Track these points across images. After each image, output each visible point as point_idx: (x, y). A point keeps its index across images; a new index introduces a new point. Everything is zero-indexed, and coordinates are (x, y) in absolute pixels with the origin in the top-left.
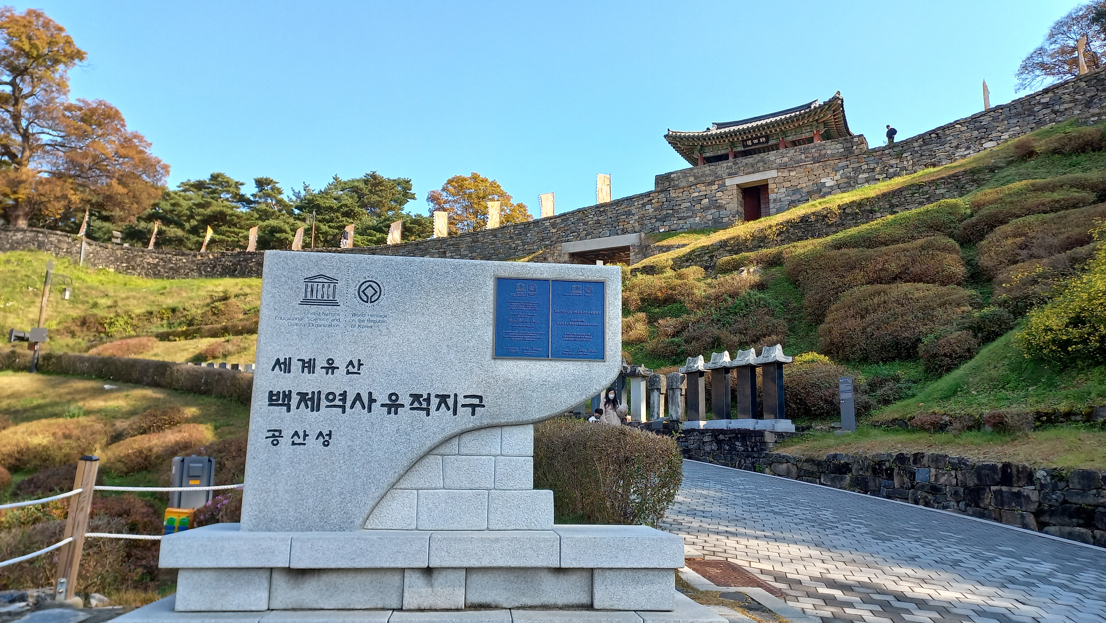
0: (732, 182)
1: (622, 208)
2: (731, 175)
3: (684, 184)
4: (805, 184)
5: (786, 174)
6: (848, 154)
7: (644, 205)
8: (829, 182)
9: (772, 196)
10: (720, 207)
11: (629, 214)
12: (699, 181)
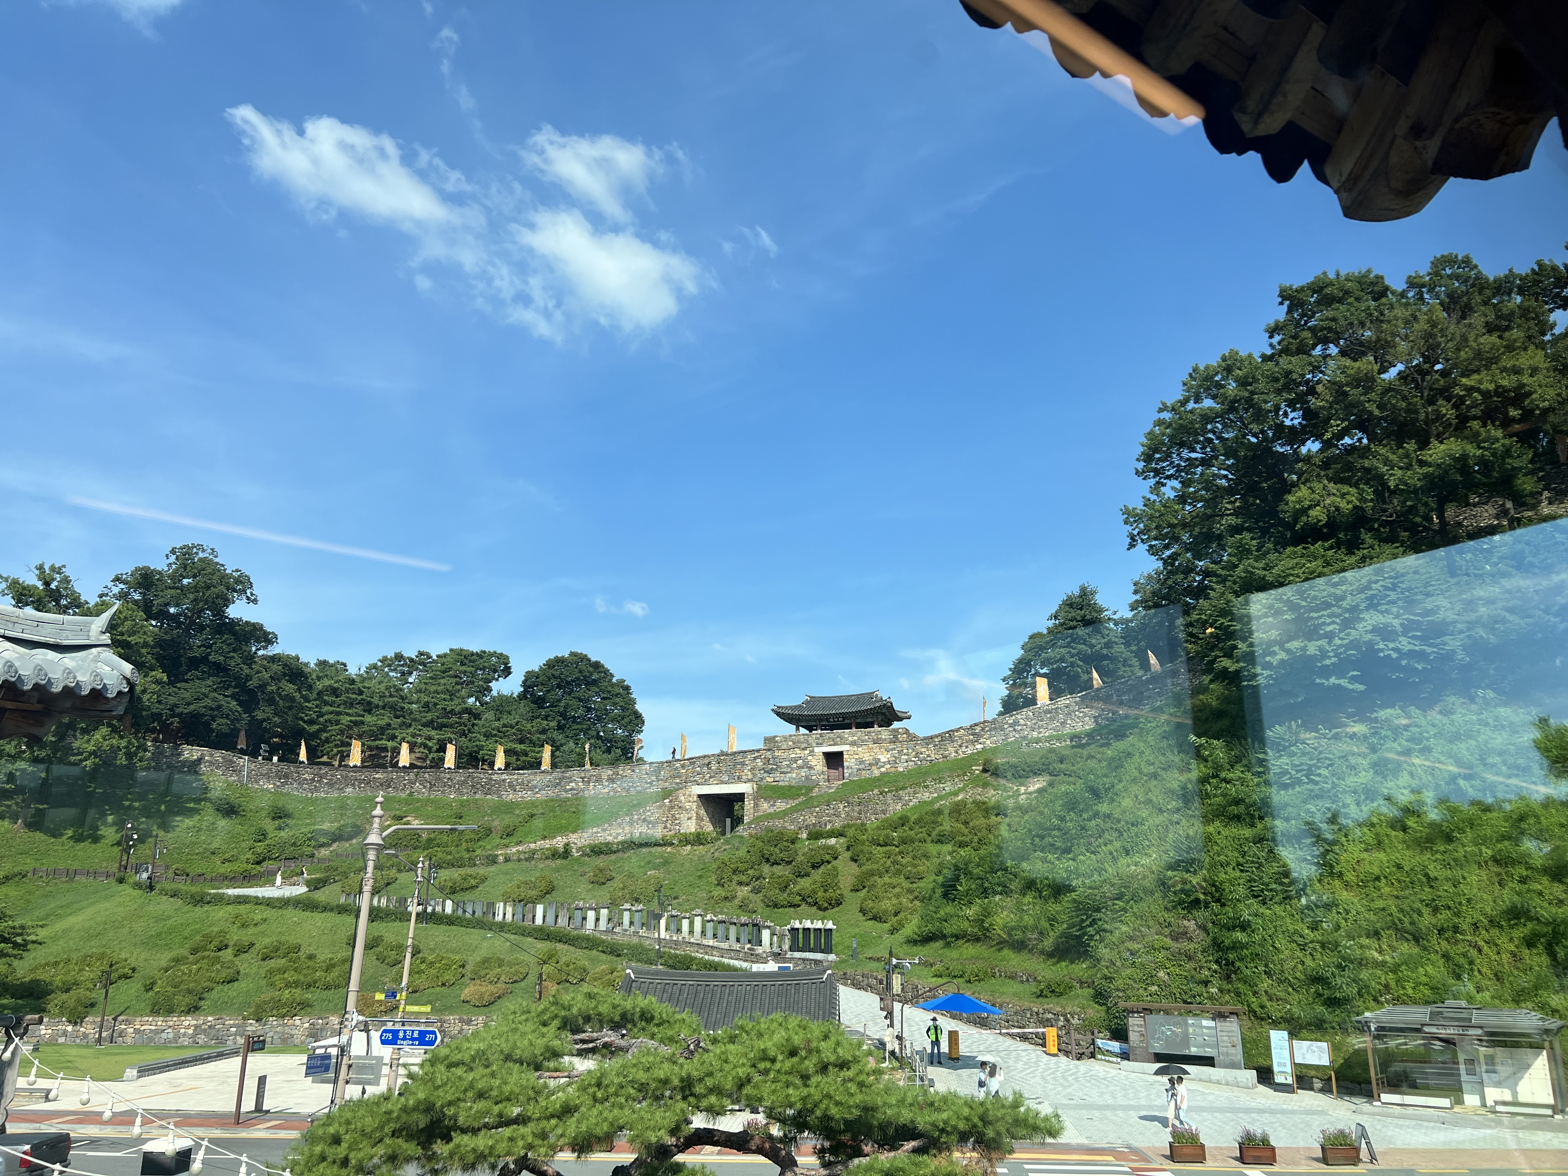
0: (820, 750)
1: (739, 758)
2: (819, 745)
3: (784, 747)
4: (867, 758)
5: (855, 748)
6: (895, 740)
7: (755, 758)
8: (883, 759)
9: (846, 764)
10: (811, 768)
11: (743, 764)
12: (796, 745)
